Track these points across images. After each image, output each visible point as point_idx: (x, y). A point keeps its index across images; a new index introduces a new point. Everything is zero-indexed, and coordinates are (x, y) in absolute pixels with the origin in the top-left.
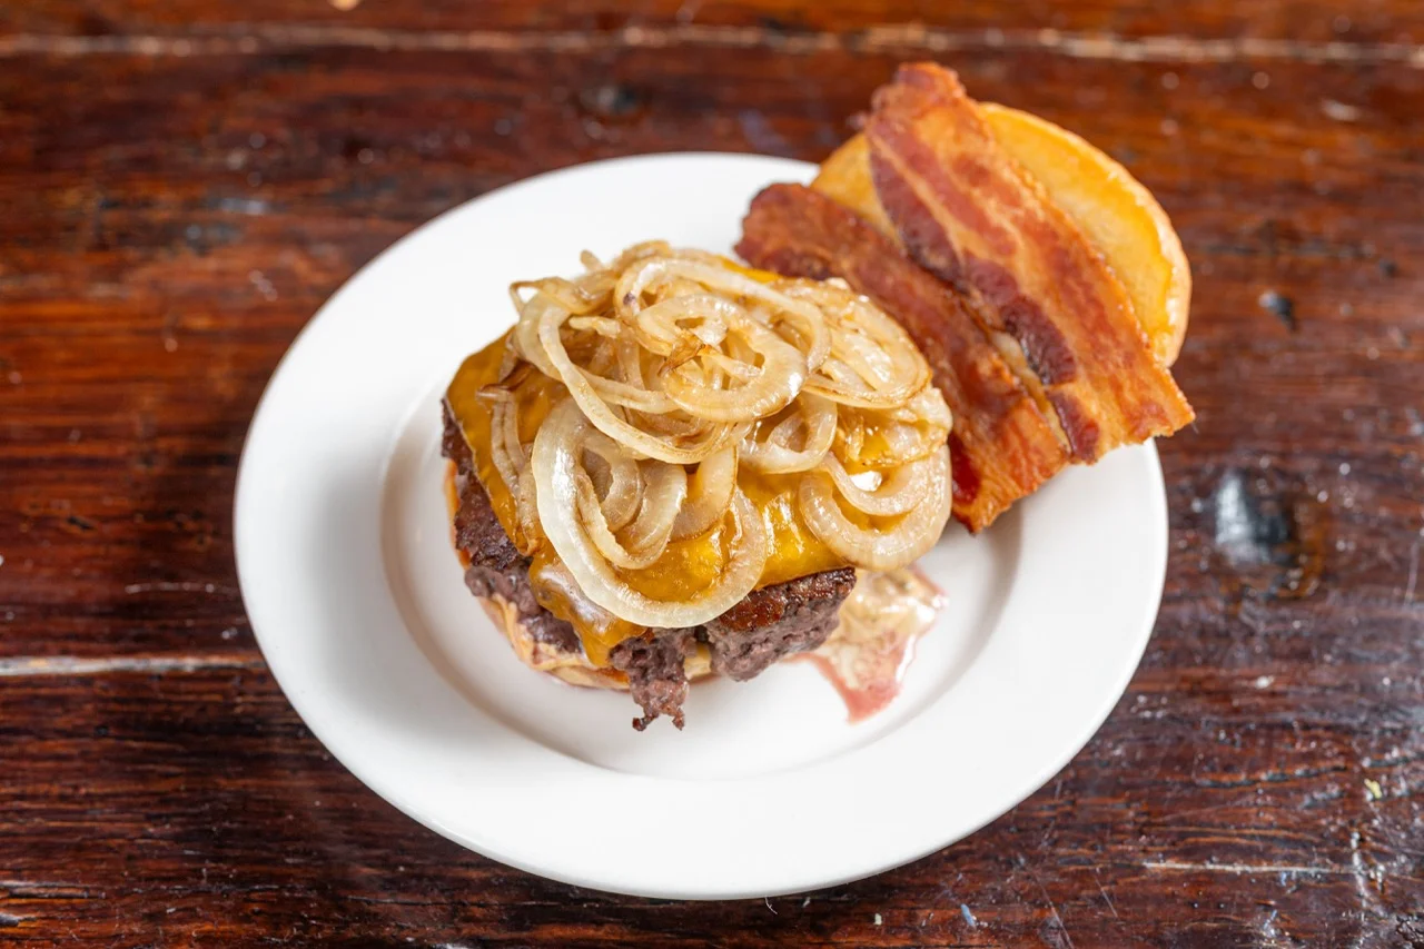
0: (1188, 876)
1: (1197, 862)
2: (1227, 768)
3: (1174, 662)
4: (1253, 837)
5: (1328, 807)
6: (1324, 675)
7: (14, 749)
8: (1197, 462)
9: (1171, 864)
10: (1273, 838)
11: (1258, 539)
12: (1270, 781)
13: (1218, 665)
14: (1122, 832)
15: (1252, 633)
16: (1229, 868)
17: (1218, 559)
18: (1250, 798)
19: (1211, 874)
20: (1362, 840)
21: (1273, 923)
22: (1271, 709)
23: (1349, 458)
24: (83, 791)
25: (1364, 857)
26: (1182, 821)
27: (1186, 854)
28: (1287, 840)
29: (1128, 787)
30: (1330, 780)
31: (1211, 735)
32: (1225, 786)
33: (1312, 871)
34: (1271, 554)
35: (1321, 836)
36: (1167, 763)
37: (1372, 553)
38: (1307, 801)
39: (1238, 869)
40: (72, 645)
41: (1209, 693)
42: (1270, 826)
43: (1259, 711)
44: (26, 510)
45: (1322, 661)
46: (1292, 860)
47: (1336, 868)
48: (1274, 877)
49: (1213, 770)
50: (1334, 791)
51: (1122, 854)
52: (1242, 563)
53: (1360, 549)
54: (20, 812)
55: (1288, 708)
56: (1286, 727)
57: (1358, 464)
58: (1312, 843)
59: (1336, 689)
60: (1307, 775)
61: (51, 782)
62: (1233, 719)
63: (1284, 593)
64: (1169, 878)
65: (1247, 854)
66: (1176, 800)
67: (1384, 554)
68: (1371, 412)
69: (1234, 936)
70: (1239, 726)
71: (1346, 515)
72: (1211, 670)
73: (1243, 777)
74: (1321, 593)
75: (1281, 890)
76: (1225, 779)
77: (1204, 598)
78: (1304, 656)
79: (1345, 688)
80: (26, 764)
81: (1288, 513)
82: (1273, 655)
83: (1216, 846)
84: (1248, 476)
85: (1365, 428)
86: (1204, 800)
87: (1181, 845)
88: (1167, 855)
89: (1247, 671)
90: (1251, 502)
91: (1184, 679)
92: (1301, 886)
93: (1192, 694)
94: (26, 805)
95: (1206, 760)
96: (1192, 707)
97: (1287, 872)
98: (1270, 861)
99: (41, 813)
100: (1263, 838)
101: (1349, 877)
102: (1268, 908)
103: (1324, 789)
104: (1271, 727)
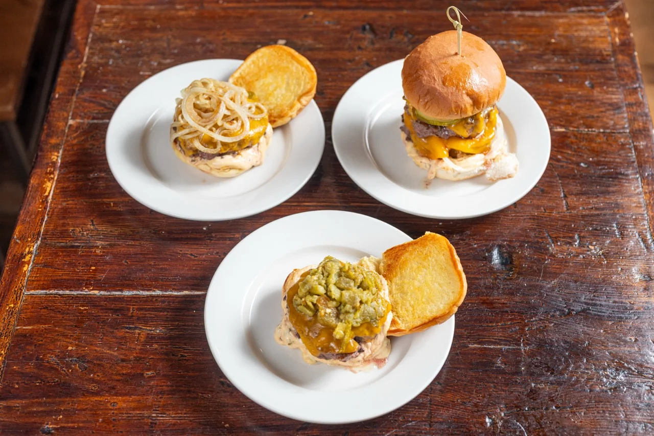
0: (479, 348)
1: (482, 345)
2: (491, 322)
3: (479, 295)
4: (496, 339)
5: (516, 332)
6: (517, 299)
7: (182, 314)
8: (487, 243)
9: (476, 345)
10: (501, 340)
11: (502, 264)
12: (501, 325)
13: (490, 296)
14: (464, 338)
15: (499, 288)
16: (490, 347)
17: (491, 268)
18: (496, 330)
19: (485, 348)
20: (523, 340)
21: (500, 360)
22: (503, 307)
23: (527, 242)
24: (200, 324)
25: (524, 345)
26: (479, 335)
27: (479, 343)
28: (505, 340)
29: (465, 326)
30: (517, 325)
31: (487, 314)
32: (490, 326)
33: (511, 347)
34: (506, 268)
35: (513, 339)
36: (476, 321)
37: (531, 268)
38: (510, 330)
39: (492, 347)
40: (195, 287)
41: (487, 303)
42: (501, 336)
43: (499, 308)
44: (179, 251)
45: (517, 295)
46: (506, 345)
47: (517, 347)
48: (501, 349)
49: (487, 323)
50: (518, 328)
51: (463, 343)
52: (498, 269)
53: (528, 267)
54: (185, 329)
55: (507, 307)
56: (507, 312)
57: (530, 244)
58: (511, 341)
59: (520, 302)
60: (511, 324)
61: (192, 322)
62: (493, 310)
63: (508, 278)
64: (475, 349)
65: (494, 343)
66: (477, 330)
67: (535, 268)
68: (535, 229)
69: (490, 363)
70: (494, 311)
71: (526, 257)
72: (488, 297)
73: (494, 324)
74: (517, 278)
75: (502, 352)
76: (490, 325)
77: (487, 279)
78: (512, 294)
79: (522, 302)
80: (185, 317)
81: (511, 257)
82: (504, 294)
83: (487, 341)
84: (500, 247)
85: (532, 234)
86: (484, 330)
87: (478, 341)
88: (474, 343)
89: (497, 298)
90: (501, 254)
91: (481, 300)
92: (507, 351)
93: (483, 303)
94: (186, 327)
95: (486, 320)
96: (483, 307)
97: (504, 347)
98: (500, 345)
99: (191, 329)
100: (499, 339)
101: (521, 350)
102: (499, 356)
103: (515, 328)
104: (502, 312)
